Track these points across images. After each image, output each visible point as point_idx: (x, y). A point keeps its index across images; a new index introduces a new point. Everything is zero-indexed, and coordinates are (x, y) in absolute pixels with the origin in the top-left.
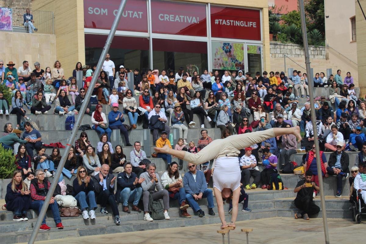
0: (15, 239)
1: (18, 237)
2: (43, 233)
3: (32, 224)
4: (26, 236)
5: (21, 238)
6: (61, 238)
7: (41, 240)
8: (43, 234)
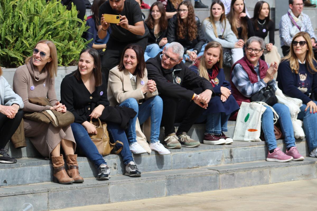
0: (215, 181)
1: (221, 176)
2: (261, 170)
3: (231, 152)
4: (233, 175)
5: (225, 179)
6: (290, 180)
7: (258, 184)
8: (260, 172)
